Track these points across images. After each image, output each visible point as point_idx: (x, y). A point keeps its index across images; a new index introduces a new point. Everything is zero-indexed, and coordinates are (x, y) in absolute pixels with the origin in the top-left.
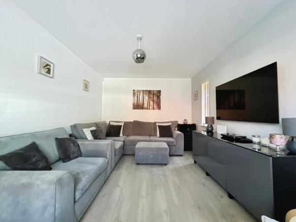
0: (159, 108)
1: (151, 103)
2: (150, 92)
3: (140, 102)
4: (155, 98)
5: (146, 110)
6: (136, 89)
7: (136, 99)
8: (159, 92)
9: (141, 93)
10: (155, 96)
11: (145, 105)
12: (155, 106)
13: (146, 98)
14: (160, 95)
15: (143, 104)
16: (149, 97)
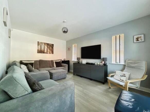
0: (53, 53)
1: (49, 50)
2: (48, 44)
3: (42, 49)
4: (51, 48)
5: (46, 54)
6: (40, 41)
7: (40, 47)
8: (53, 45)
9: (43, 44)
10: (51, 47)
11: (45, 51)
12: (51, 52)
13: (46, 47)
14: (53, 47)
15: (44, 51)
16: (48, 47)
